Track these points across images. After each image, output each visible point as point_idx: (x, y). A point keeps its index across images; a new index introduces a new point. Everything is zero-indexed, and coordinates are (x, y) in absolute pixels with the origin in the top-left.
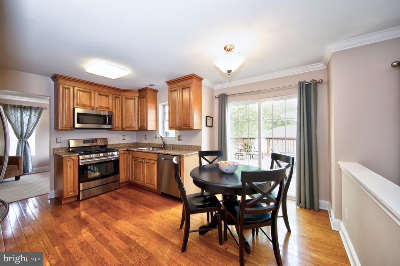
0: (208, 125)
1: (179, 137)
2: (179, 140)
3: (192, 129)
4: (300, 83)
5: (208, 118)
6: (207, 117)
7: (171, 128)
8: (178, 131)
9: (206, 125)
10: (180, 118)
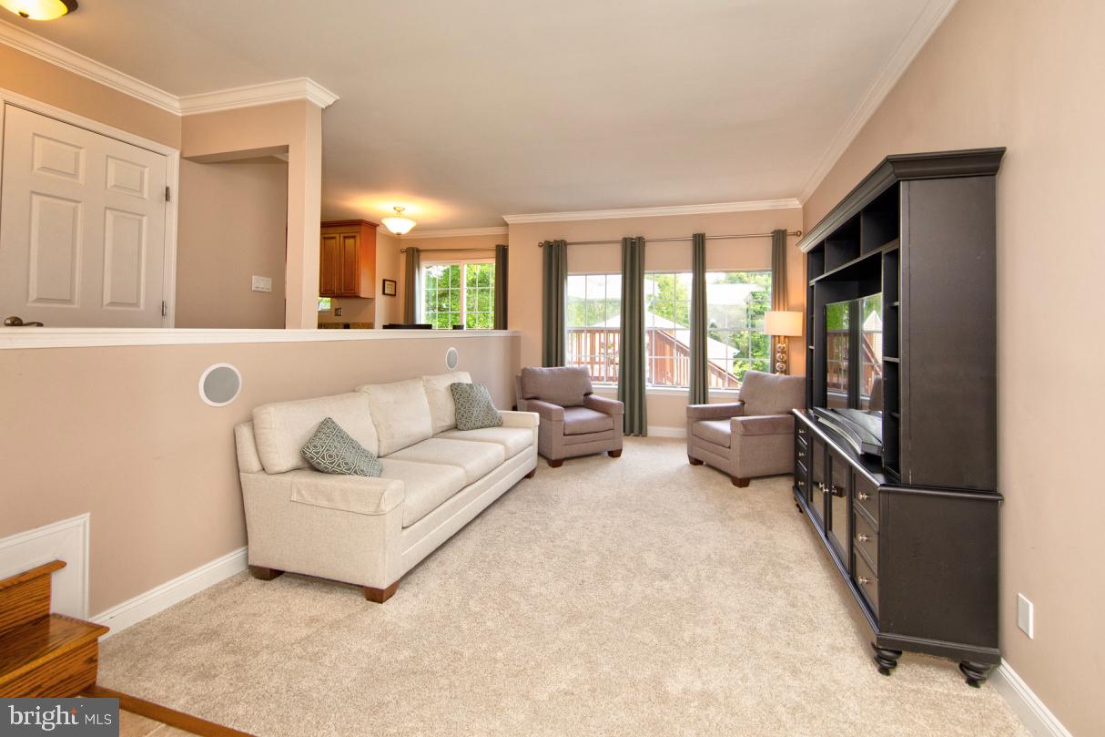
0: (386, 292)
1: (336, 310)
2: (337, 315)
3: (359, 297)
4: (497, 246)
5: (387, 283)
6: (384, 281)
7: (323, 294)
8: (335, 300)
9: (384, 293)
10: (340, 280)
